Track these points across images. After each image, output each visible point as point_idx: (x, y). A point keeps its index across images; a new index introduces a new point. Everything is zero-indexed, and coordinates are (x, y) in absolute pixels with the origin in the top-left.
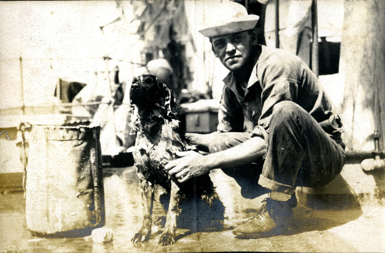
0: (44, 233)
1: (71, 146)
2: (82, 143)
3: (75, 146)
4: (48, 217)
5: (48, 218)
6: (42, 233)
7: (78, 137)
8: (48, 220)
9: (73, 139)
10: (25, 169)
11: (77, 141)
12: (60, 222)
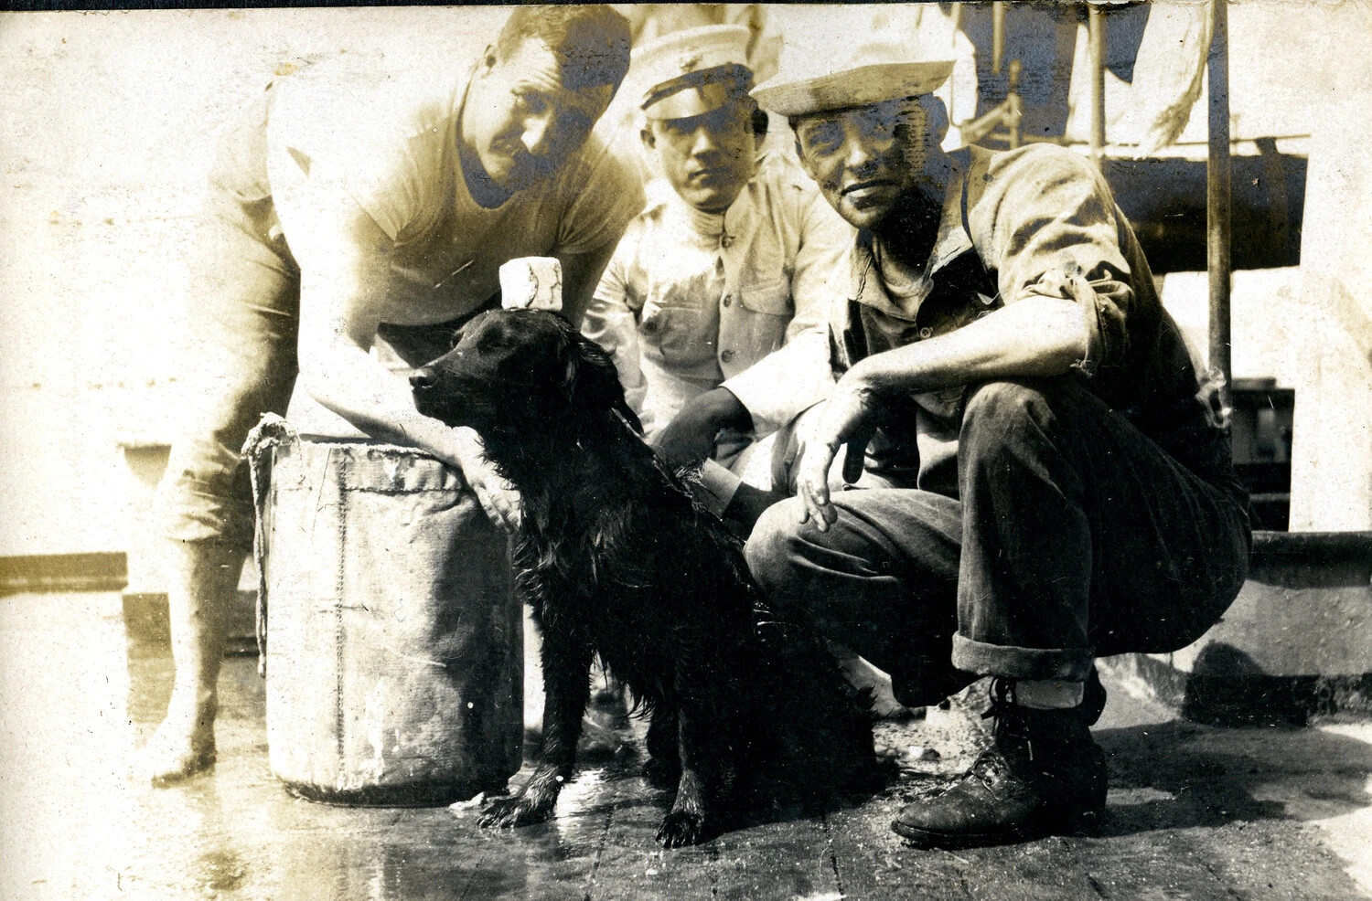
0: (326, 788)
1: (420, 510)
2: (457, 502)
3: (434, 510)
4: (340, 736)
5: (340, 741)
6: (317, 787)
7: (444, 482)
8: (340, 746)
9: (425, 489)
10: (263, 583)
11: (439, 494)
12: (378, 753)
